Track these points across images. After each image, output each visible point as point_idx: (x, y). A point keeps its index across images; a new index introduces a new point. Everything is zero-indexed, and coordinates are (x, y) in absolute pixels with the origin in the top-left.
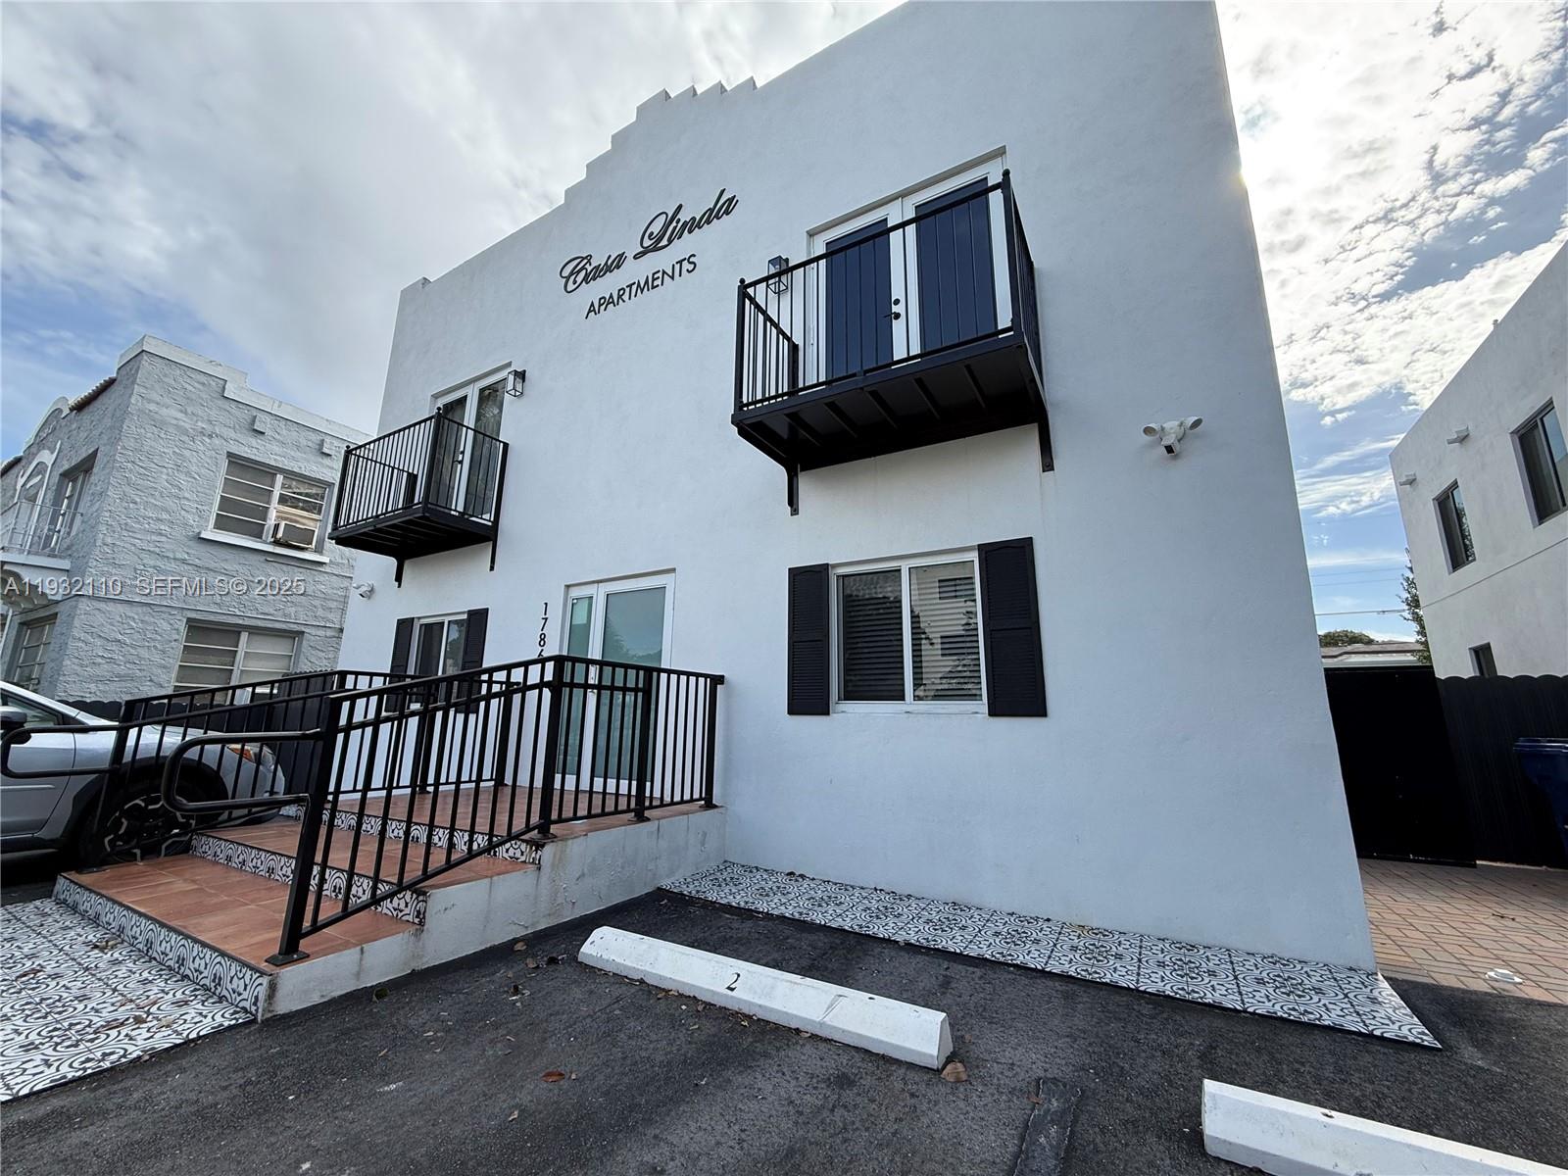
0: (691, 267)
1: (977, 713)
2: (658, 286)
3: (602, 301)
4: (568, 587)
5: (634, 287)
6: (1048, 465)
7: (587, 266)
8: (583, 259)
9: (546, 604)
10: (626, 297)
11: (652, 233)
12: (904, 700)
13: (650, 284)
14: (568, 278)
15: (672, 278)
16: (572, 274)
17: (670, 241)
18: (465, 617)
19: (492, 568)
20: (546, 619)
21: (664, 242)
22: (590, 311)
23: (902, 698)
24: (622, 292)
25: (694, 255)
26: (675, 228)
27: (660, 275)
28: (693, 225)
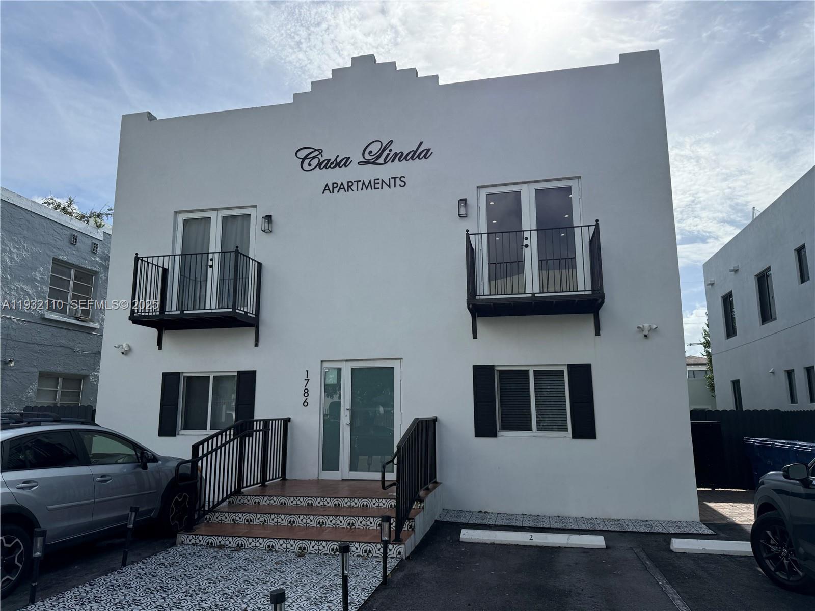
0: (403, 184)
1: (566, 437)
2: (379, 188)
3: (335, 185)
4: (322, 361)
5: (360, 184)
6: (598, 333)
7: (320, 156)
8: (316, 150)
9: (307, 371)
10: (354, 187)
11: (370, 152)
12: (531, 430)
13: (373, 185)
14: (303, 160)
15: (389, 186)
16: (305, 158)
17: (385, 162)
18: (236, 374)
19: (256, 345)
20: (308, 380)
21: (381, 161)
22: (325, 190)
23: (530, 429)
24: (350, 184)
25: (404, 177)
26: (388, 155)
27: (380, 181)
28: (401, 157)
